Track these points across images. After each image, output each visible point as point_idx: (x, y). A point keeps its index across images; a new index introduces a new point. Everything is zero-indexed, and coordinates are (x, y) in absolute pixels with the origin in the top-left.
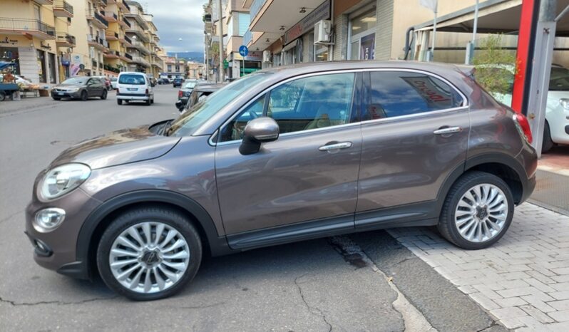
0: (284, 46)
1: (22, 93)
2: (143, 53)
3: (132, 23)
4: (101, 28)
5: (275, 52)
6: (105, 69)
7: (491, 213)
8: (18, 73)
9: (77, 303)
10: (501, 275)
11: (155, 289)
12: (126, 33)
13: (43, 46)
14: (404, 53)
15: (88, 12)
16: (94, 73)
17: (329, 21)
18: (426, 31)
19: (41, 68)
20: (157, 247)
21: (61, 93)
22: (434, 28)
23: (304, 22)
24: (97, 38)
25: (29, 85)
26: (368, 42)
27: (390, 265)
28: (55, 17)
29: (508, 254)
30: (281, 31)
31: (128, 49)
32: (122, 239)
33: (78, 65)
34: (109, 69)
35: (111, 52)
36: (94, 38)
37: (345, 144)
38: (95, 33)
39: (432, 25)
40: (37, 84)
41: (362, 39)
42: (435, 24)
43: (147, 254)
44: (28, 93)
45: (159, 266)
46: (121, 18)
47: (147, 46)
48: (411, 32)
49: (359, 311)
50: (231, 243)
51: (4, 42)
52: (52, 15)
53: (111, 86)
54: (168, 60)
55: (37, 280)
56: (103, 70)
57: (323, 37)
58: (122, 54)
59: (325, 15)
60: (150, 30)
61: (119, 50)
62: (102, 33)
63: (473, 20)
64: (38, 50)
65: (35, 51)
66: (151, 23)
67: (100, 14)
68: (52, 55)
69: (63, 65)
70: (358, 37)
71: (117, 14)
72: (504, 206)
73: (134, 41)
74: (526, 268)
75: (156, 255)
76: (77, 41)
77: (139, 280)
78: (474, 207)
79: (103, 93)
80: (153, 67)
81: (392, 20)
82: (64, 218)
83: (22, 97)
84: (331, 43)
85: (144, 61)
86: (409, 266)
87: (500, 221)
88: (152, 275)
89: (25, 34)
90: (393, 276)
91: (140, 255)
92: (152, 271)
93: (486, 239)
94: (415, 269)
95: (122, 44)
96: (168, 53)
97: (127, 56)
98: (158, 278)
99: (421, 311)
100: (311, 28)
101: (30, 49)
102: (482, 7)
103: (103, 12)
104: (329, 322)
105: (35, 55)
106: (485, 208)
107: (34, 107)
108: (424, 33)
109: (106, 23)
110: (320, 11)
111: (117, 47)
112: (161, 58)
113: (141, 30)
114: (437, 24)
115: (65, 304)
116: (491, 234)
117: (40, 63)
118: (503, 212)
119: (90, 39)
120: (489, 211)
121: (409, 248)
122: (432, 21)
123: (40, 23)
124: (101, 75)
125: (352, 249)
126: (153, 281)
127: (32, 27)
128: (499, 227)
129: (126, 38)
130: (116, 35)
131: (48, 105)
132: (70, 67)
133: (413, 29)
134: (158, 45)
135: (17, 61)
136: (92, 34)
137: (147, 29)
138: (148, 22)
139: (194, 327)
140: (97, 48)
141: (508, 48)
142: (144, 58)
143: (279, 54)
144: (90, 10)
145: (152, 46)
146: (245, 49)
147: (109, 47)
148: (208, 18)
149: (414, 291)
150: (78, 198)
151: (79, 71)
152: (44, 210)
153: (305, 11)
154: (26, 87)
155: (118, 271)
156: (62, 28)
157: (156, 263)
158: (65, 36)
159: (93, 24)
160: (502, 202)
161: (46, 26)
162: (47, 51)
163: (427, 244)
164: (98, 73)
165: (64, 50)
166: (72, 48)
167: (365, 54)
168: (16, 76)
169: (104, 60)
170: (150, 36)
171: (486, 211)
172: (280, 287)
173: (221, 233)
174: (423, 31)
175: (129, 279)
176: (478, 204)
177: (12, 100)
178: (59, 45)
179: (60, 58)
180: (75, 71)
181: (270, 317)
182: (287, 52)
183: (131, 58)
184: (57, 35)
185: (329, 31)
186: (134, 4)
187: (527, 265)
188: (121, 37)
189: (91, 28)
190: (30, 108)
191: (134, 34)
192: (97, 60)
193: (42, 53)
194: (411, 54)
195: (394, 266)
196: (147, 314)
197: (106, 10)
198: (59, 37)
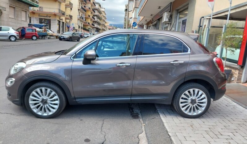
0: (152, 23)
1: (49, 37)
2: (99, 24)
3: (96, 11)
4: (83, 13)
5: (149, 26)
6: (83, 29)
7: (198, 102)
8: (50, 29)
9: (17, 115)
10: (193, 131)
11: (45, 114)
12: (93, 15)
13: (60, 19)
14: (198, 28)
15: (79, 6)
16: (79, 31)
17: (169, 13)
18: (209, 18)
19: (58, 27)
20: (47, 98)
21: (62, 38)
22: (211, 17)
23: (161, 13)
24: (81, 17)
25: (52, 34)
26: (184, 22)
27: (147, 119)
28: (66, 8)
29: (204, 122)
30: (151, 16)
31: (94, 22)
32: (34, 93)
33: (73, 27)
34: (85, 29)
35: (87, 23)
36: (80, 17)
37: (127, 64)
38: (81, 15)
39: (211, 16)
40: (56, 34)
41: (183, 21)
42: (212, 16)
43: (43, 100)
44: (51, 37)
45: (48, 105)
46: (92, 9)
47: (101, 21)
48: (202, 19)
49: (122, 136)
50: (77, 100)
51: (46, 17)
52: (64, 7)
53: (84, 36)
54: (109, 27)
55: (10, 105)
56: (82, 30)
57: (166, 19)
58: (91, 24)
59: (168, 10)
60: (103, 14)
61: (90, 22)
62: (83, 15)
63: (228, 14)
64: (58, 20)
65: (57, 21)
66: (104, 12)
67: (83, 7)
68: (63, 23)
69: (67, 27)
70: (181, 20)
71: (90, 7)
72: (205, 100)
73: (96, 19)
74: (209, 130)
75: (46, 101)
76: (73, 18)
77: (39, 110)
78: (190, 99)
79: (78, 39)
80: (103, 30)
81: (194, 13)
82: (14, 82)
83: (48, 38)
84: (170, 22)
85: (99, 27)
86: (154, 121)
87: (203, 107)
88: (45, 109)
89: (53, 14)
90: (146, 124)
91: (40, 100)
92: (45, 107)
93: (195, 114)
94: (156, 122)
95: (91, 20)
96: (110, 24)
97: (93, 25)
98: (47, 110)
99: (148, 140)
100: (161, 16)
101: (55, 20)
102: (232, 8)
103: (85, 7)
104: (106, 138)
105: (57, 22)
106: (195, 100)
107: (51, 42)
108: (208, 20)
109: (85, 11)
110: (167, 8)
111: (89, 21)
112: (107, 26)
113: (99, 14)
114: (213, 16)
115: (13, 115)
116: (198, 112)
117: (58, 25)
118: (205, 103)
119: (79, 17)
120: (197, 101)
121: (159, 114)
122: (211, 14)
123: (60, 10)
124: (81, 32)
125: (136, 111)
126: (45, 111)
127: (56, 11)
128: (202, 109)
129: (93, 17)
130: (89, 16)
131: (56, 42)
132: (70, 28)
133: (203, 17)
134: (106, 21)
135: (50, 25)
136: (79, 15)
137: (102, 14)
138: (103, 11)
139: (52, 131)
140: (81, 21)
141: (240, 28)
142: (100, 26)
143: (150, 27)
144: (80, 5)
145: (103, 21)
146: (135, 23)
147: (85, 21)
148: (126, 10)
149: (150, 131)
150: (20, 75)
151: (73, 30)
152: (10, 78)
153: (160, 8)
154: (51, 34)
155: (32, 105)
156: (68, 12)
157: (46, 104)
158: (68, 15)
159: (80, 11)
160: (205, 98)
161: (62, 11)
162: (61, 21)
163: (169, 113)
164: (80, 31)
165: (68, 21)
166: (71, 20)
167: (183, 28)
168: (49, 30)
169: (83, 26)
170: (103, 17)
171: (195, 101)
172: (96, 121)
173: (73, 96)
174: (207, 19)
175: (36, 109)
176: (192, 98)
177: (45, 39)
178: (66, 19)
179: (66, 24)
180: (71, 30)
181: (83, 132)
182: (153, 25)
183: (94, 25)
184: (66, 15)
185: (169, 17)
186: (98, 3)
187: (210, 128)
188: (91, 17)
189: (79, 13)
190: (49, 42)
191: (96, 16)
192: (80, 25)
193: (59, 22)
194: (201, 29)
195: (148, 120)
196: (39, 123)
197: (86, 6)
198: (67, 16)
